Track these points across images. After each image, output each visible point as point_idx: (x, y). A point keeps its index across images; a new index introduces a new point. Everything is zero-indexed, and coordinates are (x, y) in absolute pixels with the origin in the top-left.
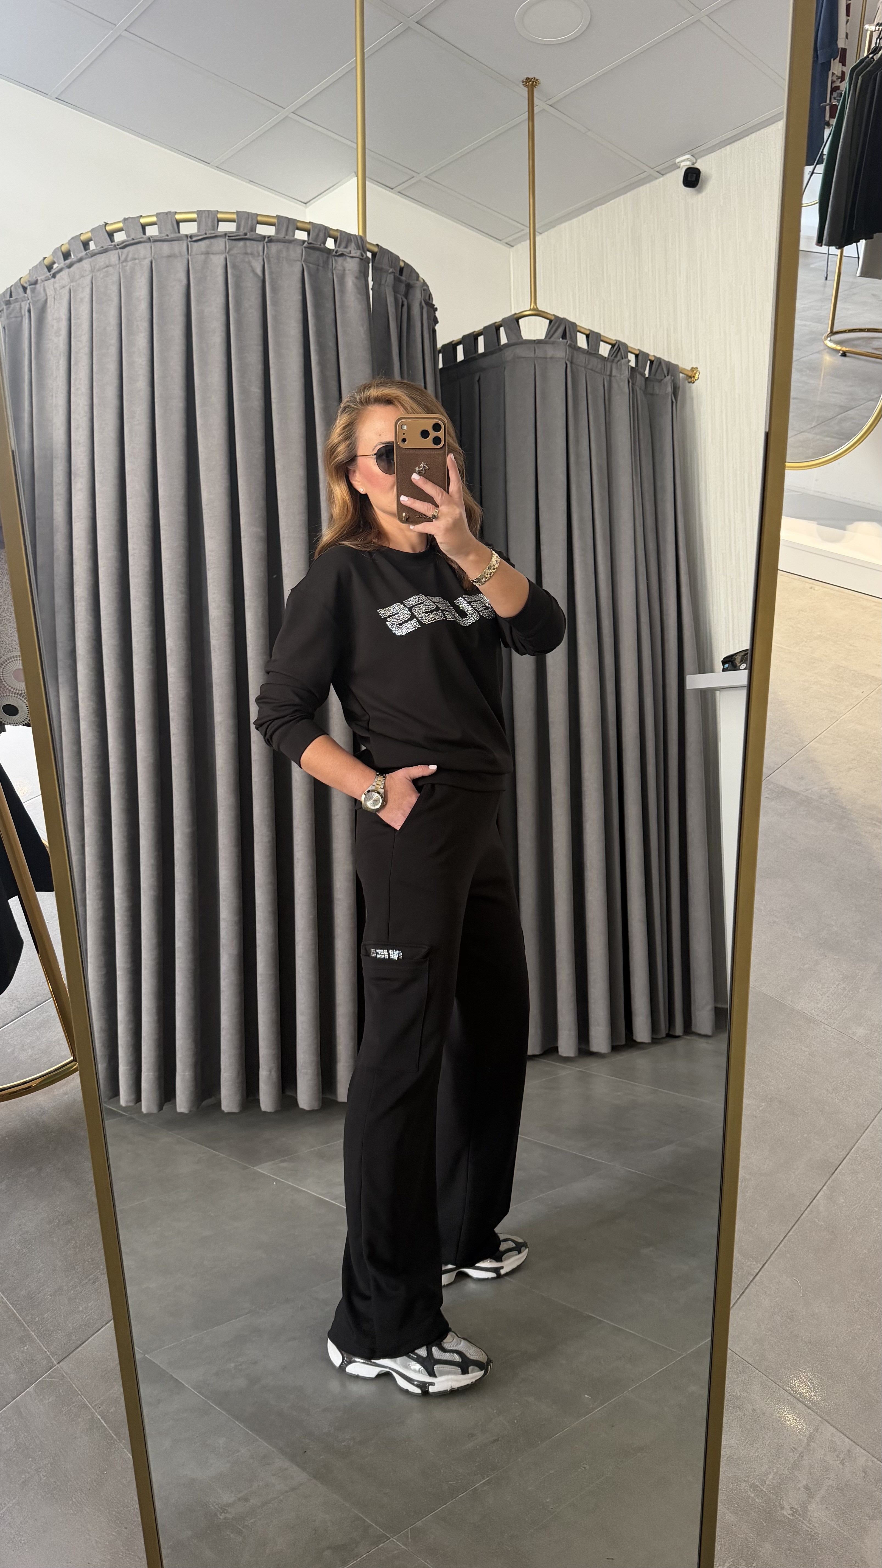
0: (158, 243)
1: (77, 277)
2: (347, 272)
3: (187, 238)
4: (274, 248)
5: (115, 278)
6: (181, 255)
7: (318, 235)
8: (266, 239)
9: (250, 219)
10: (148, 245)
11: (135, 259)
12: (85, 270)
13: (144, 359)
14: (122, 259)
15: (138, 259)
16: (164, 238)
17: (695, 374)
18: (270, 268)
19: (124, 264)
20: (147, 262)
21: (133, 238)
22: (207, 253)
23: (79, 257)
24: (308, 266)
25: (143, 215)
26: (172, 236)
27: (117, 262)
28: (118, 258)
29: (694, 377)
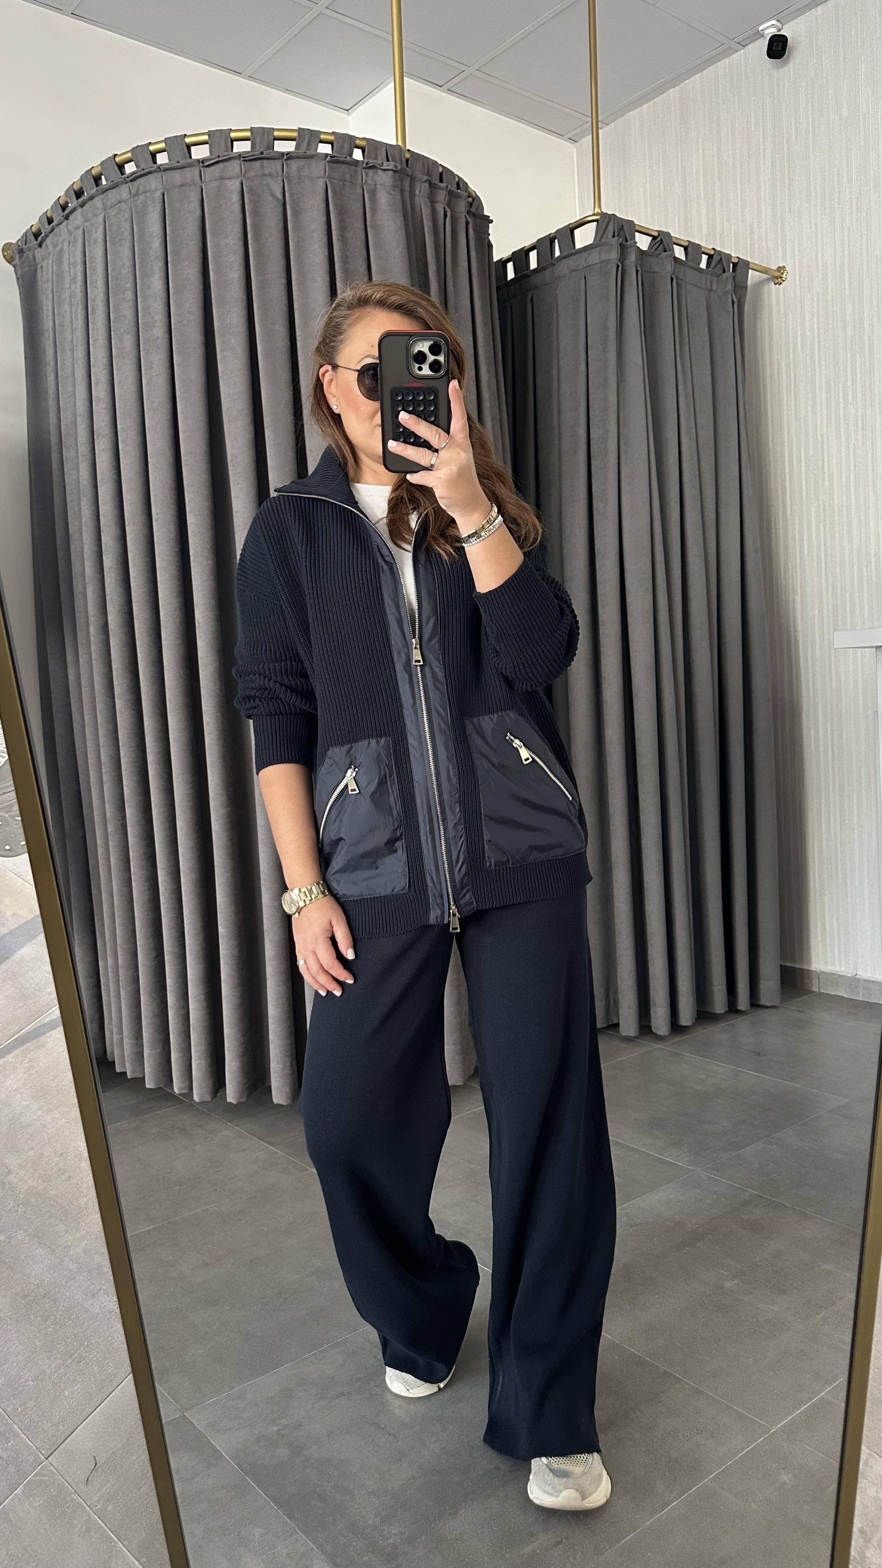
0: (169, 172)
1: (90, 216)
2: (378, 187)
3: (200, 163)
4: (294, 165)
5: (127, 215)
6: (194, 184)
7: (342, 147)
8: (285, 157)
9: (266, 135)
10: (158, 175)
11: (146, 192)
12: (98, 208)
13: (160, 302)
14: (133, 192)
15: (150, 191)
16: (174, 165)
17: (783, 274)
18: (290, 189)
19: (136, 198)
20: (158, 194)
21: (142, 167)
22: (222, 178)
23: (91, 194)
24: (332, 183)
25: (152, 142)
26: (183, 162)
27: (129, 196)
28: (129, 192)
29: (781, 277)
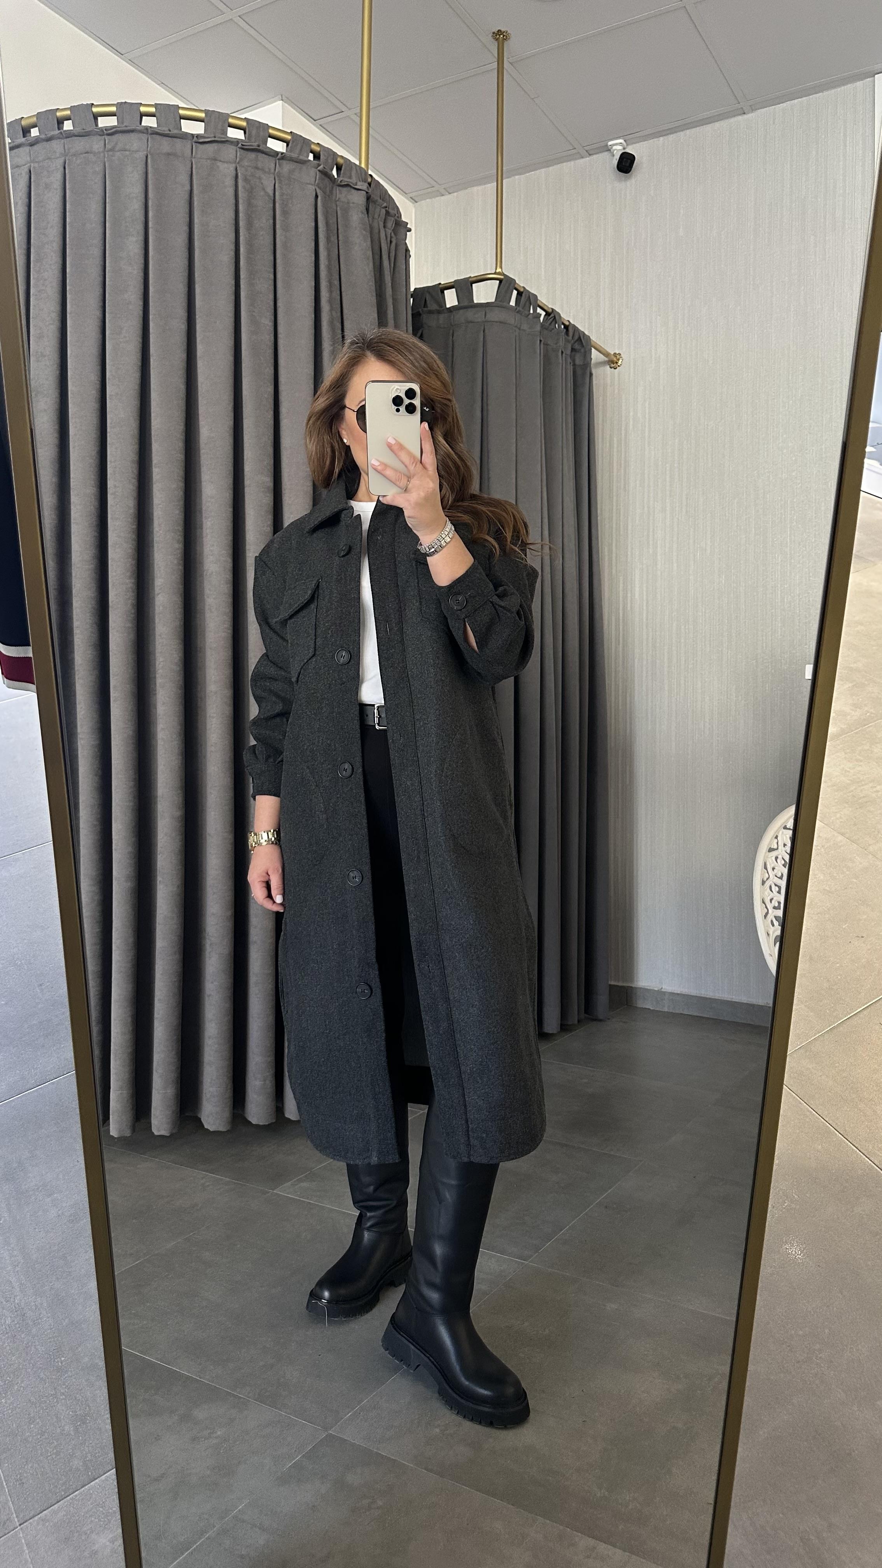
0: (158, 137)
1: (41, 158)
2: (354, 204)
3: (193, 138)
4: (285, 164)
5: (99, 168)
6: (183, 155)
7: (327, 160)
8: (277, 156)
9: (260, 129)
10: (144, 137)
11: (125, 149)
12: (56, 153)
13: (135, 267)
14: (108, 147)
15: (129, 151)
16: (166, 132)
17: (618, 360)
18: (280, 189)
19: (111, 153)
20: (140, 156)
21: (126, 125)
22: (215, 158)
23: (49, 136)
25: (140, 103)
26: (172, 132)
27: (102, 149)
28: (103, 145)
29: (617, 363)
